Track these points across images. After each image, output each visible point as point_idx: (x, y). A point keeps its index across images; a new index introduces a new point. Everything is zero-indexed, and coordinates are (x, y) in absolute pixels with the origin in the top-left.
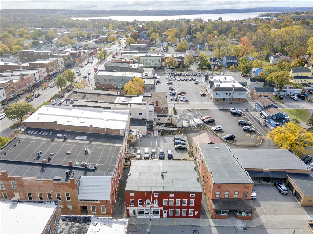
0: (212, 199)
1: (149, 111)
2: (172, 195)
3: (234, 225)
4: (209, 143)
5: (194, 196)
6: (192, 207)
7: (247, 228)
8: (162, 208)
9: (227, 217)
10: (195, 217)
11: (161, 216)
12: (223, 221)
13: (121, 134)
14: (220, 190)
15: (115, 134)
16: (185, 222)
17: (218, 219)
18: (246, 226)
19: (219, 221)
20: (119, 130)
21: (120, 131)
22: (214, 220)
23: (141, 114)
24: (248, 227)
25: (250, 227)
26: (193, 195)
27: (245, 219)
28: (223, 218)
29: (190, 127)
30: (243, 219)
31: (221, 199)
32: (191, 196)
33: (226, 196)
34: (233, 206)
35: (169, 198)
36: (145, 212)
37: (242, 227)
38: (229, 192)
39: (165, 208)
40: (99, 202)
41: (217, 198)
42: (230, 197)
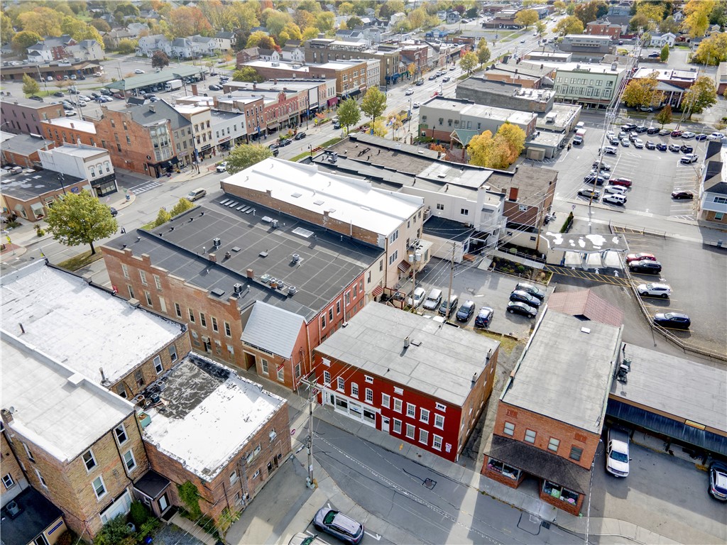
0: (496, 433)
1: (484, 210)
2: (399, 391)
3: (524, 507)
4: (576, 316)
5: (444, 410)
6: (438, 432)
7: (552, 526)
8: (380, 409)
9: (516, 484)
10: (443, 454)
11: (379, 426)
12: (505, 488)
13: (380, 243)
14: (513, 420)
15: (367, 240)
16: (420, 456)
17: (494, 478)
18: (551, 520)
19: (495, 485)
20: (375, 235)
21: (378, 236)
22: (486, 478)
23: (464, 212)
24: (557, 526)
25: (560, 527)
26: (443, 408)
27: (559, 507)
28: (506, 483)
29: (582, 269)
30: (554, 505)
31: (515, 440)
32: (437, 408)
33: (528, 439)
34: (533, 466)
35: (393, 395)
36: (349, 405)
37: (540, 518)
38: (537, 432)
39: (385, 411)
40: (272, 356)
41: (506, 436)
42: (537, 445)
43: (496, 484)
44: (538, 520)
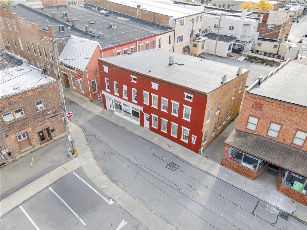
0: (239, 129)
1: (244, 24)
2: (155, 86)
3: (261, 196)
5: (191, 101)
6: (186, 124)
7: (290, 218)
8: (142, 107)
9: (254, 176)
12: (243, 178)
15: (163, 23)
17: (233, 169)
18: (290, 212)
19: (233, 175)
22: (225, 168)
24: (296, 218)
25: (299, 220)
26: (191, 98)
27: (299, 201)
28: (244, 174)
30: (294, 198)
32: (185, 99)
33: (273, 134)
34: (276, 157)
35: (151, 91)
36: (124, 108)
37: (278, 209)
38: (281, 125)
39: (146, 109)
40: (76, 72)
41: (248, 131)
42: (281, 140)
43: (235, 174)
44: (275, 210)
